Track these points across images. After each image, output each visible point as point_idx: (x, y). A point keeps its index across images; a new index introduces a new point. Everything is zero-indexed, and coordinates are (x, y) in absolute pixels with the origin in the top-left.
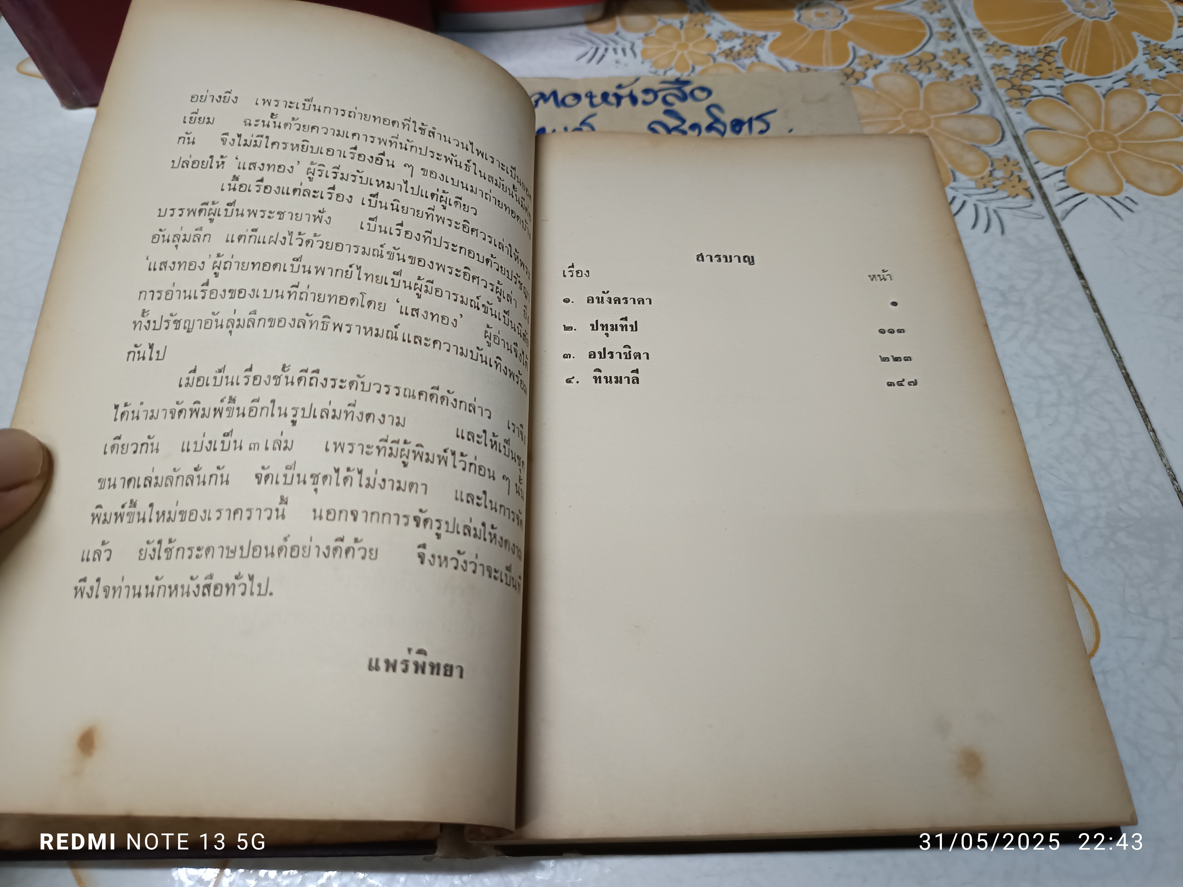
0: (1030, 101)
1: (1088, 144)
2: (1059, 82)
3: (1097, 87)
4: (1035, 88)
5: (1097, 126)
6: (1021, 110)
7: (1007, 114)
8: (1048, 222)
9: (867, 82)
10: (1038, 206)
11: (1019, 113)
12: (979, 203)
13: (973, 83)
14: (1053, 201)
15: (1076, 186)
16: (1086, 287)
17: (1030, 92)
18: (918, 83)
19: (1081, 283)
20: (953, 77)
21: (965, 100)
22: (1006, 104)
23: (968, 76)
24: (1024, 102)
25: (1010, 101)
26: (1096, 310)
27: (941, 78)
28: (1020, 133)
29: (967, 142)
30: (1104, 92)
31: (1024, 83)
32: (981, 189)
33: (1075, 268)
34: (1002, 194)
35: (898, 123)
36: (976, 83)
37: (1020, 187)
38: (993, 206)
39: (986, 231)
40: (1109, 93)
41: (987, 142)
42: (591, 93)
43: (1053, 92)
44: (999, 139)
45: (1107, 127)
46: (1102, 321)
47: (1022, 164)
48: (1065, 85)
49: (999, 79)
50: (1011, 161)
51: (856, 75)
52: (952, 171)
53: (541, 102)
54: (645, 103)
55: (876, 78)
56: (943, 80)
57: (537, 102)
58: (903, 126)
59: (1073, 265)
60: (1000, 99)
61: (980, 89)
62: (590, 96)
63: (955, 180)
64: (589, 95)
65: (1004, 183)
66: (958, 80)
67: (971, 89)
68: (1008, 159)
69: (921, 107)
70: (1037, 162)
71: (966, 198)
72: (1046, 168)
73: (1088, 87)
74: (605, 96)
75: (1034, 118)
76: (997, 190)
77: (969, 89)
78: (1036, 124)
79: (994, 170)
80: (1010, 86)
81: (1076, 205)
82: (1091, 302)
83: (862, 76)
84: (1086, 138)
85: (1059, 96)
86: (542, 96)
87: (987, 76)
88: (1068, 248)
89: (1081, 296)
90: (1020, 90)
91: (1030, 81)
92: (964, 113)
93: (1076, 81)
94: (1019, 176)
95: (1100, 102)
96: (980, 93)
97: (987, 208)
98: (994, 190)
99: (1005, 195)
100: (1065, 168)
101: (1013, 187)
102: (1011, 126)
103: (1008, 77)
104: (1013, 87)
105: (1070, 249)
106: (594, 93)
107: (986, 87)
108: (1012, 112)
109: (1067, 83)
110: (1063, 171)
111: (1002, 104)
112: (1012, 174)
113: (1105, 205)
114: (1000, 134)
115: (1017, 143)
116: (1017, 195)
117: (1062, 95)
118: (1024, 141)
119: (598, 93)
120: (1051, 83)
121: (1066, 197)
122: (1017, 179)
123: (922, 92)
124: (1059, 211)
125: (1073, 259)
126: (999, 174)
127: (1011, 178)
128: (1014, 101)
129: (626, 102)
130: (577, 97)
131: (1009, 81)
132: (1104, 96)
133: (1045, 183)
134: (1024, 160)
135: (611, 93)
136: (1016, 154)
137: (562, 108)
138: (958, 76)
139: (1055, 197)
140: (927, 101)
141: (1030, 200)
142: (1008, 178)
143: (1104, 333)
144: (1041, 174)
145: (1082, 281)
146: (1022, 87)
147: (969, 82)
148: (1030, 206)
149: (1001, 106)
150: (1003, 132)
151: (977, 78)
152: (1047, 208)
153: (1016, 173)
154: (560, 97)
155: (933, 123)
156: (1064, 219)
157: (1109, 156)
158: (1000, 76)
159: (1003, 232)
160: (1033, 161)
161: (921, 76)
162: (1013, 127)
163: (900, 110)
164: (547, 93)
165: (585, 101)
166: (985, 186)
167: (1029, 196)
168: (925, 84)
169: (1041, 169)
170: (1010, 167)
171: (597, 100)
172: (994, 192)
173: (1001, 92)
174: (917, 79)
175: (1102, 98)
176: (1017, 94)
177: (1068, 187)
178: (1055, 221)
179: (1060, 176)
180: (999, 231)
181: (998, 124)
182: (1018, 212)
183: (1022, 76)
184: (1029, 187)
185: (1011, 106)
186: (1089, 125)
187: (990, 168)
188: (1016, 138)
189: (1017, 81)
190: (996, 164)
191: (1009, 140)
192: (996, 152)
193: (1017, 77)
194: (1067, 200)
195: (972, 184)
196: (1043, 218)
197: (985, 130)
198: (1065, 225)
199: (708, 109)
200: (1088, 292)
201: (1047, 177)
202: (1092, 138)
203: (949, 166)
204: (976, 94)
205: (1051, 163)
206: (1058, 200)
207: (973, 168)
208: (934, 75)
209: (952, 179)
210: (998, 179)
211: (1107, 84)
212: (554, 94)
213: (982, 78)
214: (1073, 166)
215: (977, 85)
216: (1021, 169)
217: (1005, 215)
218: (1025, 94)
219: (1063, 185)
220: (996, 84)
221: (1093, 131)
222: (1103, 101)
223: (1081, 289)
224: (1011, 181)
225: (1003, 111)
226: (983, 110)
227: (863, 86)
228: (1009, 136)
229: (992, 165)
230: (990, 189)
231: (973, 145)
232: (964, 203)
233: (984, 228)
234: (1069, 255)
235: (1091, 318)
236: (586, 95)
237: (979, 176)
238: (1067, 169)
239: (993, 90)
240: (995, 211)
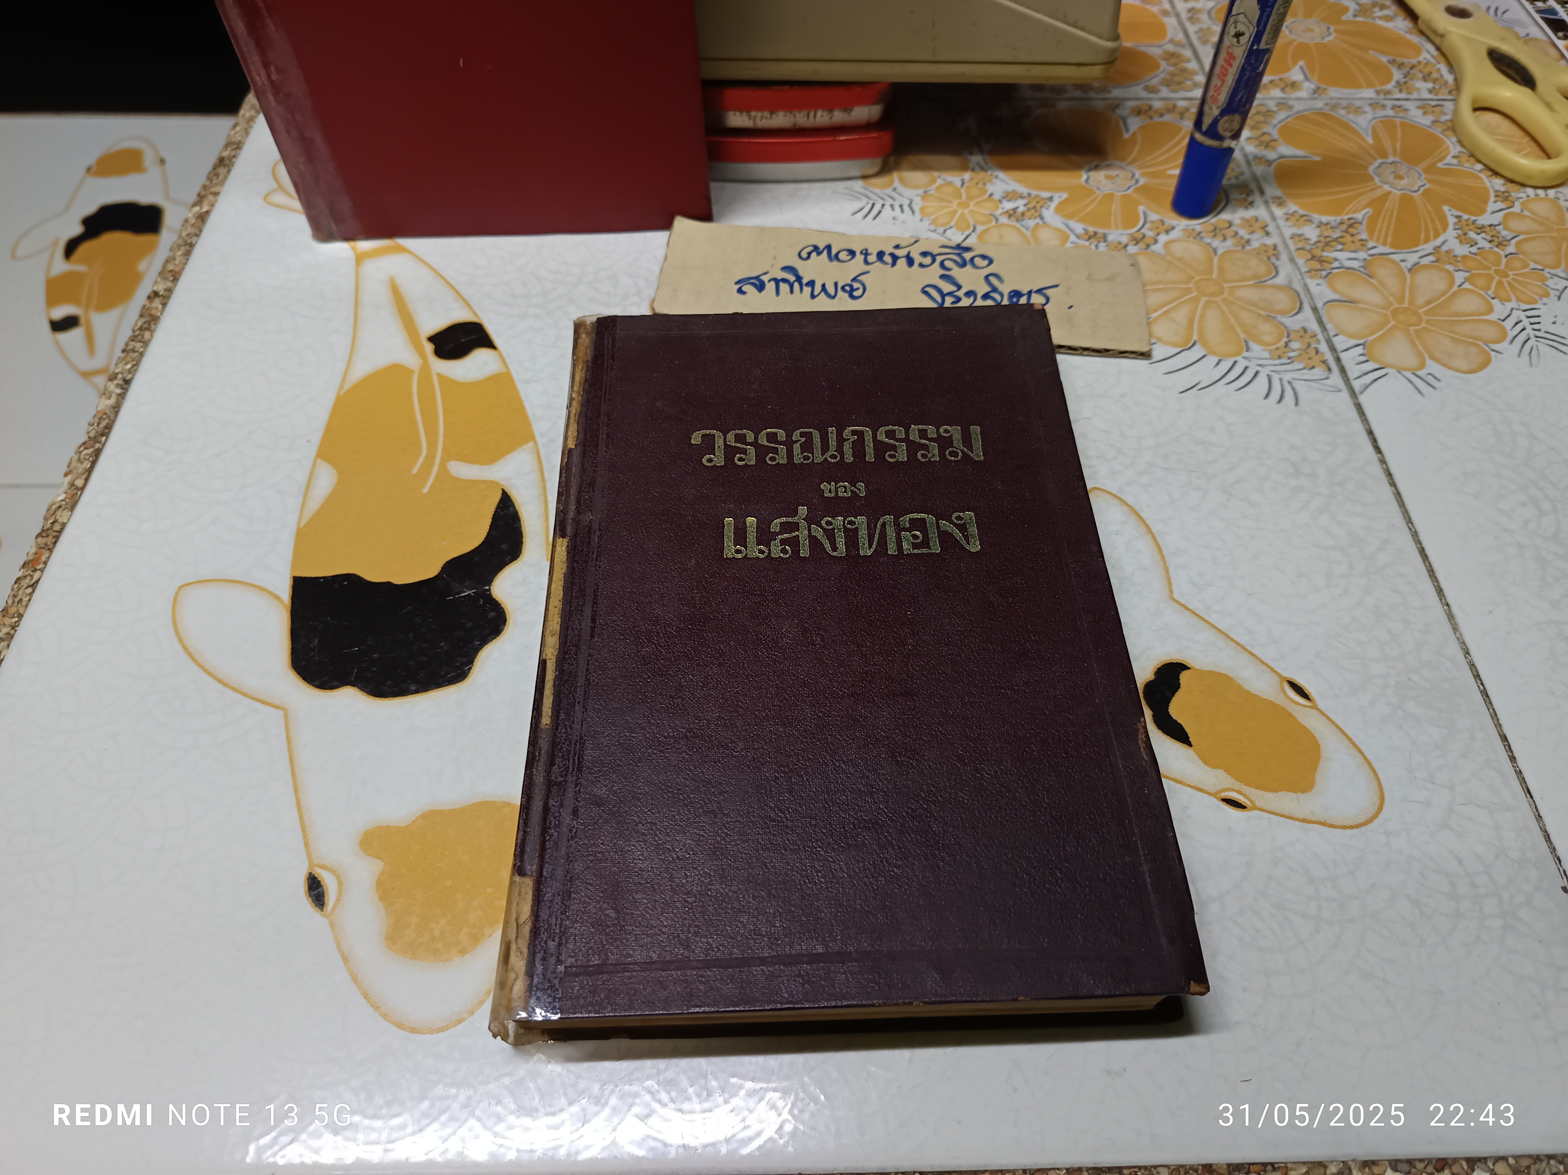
0: (1330, 273)
1: (1391, 318)
2: (1362, 255)
3: (1403, 261)
4: (1336, 260)
5: (1401, 300)
6: (1321, 281)
7: (1305, 285)
8: (1345, 395)
9: (1158, 248)
10: (1336, 378)
11: (1318, 285)
12: (1273, 374)
13: (1271, 252)
14: (1352, 374)
15: (1376, 361)
16: (1383, 461)
17: (1330, 263)
18: (1212, 251)
19: (1378, 458)
20: (1250, 245)
21: (1262, 269)
22: (1305, 275)
23: (1266, 245)
24: (1324, 273)
25: (1309, 272)
26: (1393, 484)
27: (1237, 246)
28: (1319, 305)
29: (1262, 313)
30: (1409, 267)
31: (1325, 254)
32: (1274, 360)
33: (1372, 443)
34: (1297, 365)
35: (1189, 290)
36: (1274, 252)
37: (1316, 360)
38: (1287, 377)
39: (1280, 401)
40: (1414, 268)
41: (1283, 313)
42: (866, 250)
43: (1355, 264)
44: (1296, 311)
45: (1411, 302)
46: (1398, 495)
47: (1320, 336)
48: (1369, 258)
49: (1299, 249)
50: (1309, 332)
51: (1146, 240)
52: (1246, 341)
53: (814, 254)
54: (921, 265)
55: (1167, 244)
56: (1239, 248)
57: (809, 254)
58: (1195, 294)
59: (1371, 439)
60: (1299, 270)
61: (1278, 259)
62: (866, 253)
63: (1248, 350)
64: (864, 252)
65: (1300, 355)
66: (1254, 249)
67: (1269, 258)
68: (1305, 330)
69: (1215, 275)
70: (1336, 335)
71: (1259, 368)
72: (1346, 342)
73: (1393, 262)
74: (880, 255)
75: (1335, 290)
76: (1292, 362)
77: (1266, 259)
78: (1337, 297)
79: (1290, 341)
80: (1310, 256)
81: (1376, 380)
82: (1387, 476)
83: (1153, 241)
84: (1389, 313)
85: (1362, 269)
86: (816, 248)
87: (1286, 246)
88: (1365, 422)
89: (1377, 469)
90: (1321, 260)
91: (1331, 252)
92: (1260, 283)
93: (1380, 254)
94: (1316, 348)
95: (1405, 277)
96: (1278, 263)
97: (1281, 379)
98: (1290, 361)
99: (1301, 366)
100: (1365, 342)
101: (1310, 359)
102: (1309, 298)
103: (1308, 247)
104: (1313, 257)
105: (1368, 423)
106: (869, 251)
107: (1284, 257)
108: (1312, 284)
109: (1371, 255)
110: (1363, 344)
111: (1301, 274)
112: (1309, 345)
113: (1406, 381)
114: (1298, 305)
115: (1315, 315)
116: (1313, 367)
117: (1365, 268)
118: (1323, 313)
119: (874, 251)
120: (1353, 255)
121: (1365, 372)
122: (1314, 351)
123: (1216, 260)
124: (1357, 385)
125: (1370, 433)
126: (1295, 345)
127: (1308, 350)
128: (1314, 272)
129: (902, 263)
130: (852, 253)
131: (1309, 251)
132: (1410, 270)
133: (1343, 356)
134: (1323, 332)
135: (887, 253)
136: (1314, 326)
137: (835, 263)
138: (1255, 244)
139: (1353, 371)
140: (1221, 269)
141: (1327, 373)
142: (1305, 350)
143: (1400, 507)
144: (1339, 347)
145: (1379, 455)
146: (1322, 259)
147: (1266, 251)
148: (1327, 378)
149: (1300, 277)
150: (1301, 304)
151: (1275, 247)
152: (1344, 381)
153: (1313, 345)
154: (834, 252)
155: (1226, 291)
156: (1362, 393)
157: (1412, 332)
158: (1300, 245)
159: (1297, 404)
160: (1332, 333)
161: (1216, 243)
162: (1312, 299)
163: (1192, 278)
164: (821, 246)
165: (860, 258)
166: (1280, 357)
167: (1326, 369)
168: (1220, 252)
169: (1340, 342)
170: (1307, 339)
171: (872, 258)
172: (1289, 364)
173: (1300, 262)
174: (1211, 247)
175: (1407, 273)
176: (1317, 265)
177: (1367, 361)
178: (1353, 394)
179: (1360, 350)
180: (1293, 402)
181: (1296, 295)
182: (1314, 384)
183: (1323, 247)
184: (1326, 360)
185: (1311, 277)
186: (1392, 300)
187: (1285, 339)
188: (1315, 310)
189: (1317, 252)
190: (1292, 336)
191: (1307, 312)
192: (1293, 323)
193: (1317, 248)
194: (1366, 374)
195: (1266, 355)
196: (1340, 391)
197: (1282, 300)
198: (1363, 399)
199: (987, 278)
200: (1384, 466)
201: (1346, 350)
202: (1395, 313)
203: (1242, 336)
204: (1273, 264)
205: (1351, 336)
206: (1358, 374)
207: (1267, 338)
208: (1229, 243)
209: (1245, 349)
210: (1294, 351)
211: (1413, 258)
212: (829, 247)
213: (1280, 248)
214: (1374, 340)
215: (1274, 255)
216: (1318, 341)
217: (1300, 386)
218: (1326, 265)
219: (1363, 358)
220: (1295, 254)
221: (1396, 305)
222: (1408, 276)
223: (1378, 464)
224: (1307, 353)
225: (1302, 282)
226: (1280, 280)
227: (1153, 252)
228: (1307, 307)
229: (1288, 336)
230: (1284, 361)
231: (1268, 316)
232: (1257, 373)
233: (1278, 398)
234: (1366, 429)
235: (1387, 492)
236: (861, 252)
237: (1275, 347)
238: (1367, 343)
239: (1292, 260)
240: (1289, 382)
